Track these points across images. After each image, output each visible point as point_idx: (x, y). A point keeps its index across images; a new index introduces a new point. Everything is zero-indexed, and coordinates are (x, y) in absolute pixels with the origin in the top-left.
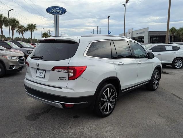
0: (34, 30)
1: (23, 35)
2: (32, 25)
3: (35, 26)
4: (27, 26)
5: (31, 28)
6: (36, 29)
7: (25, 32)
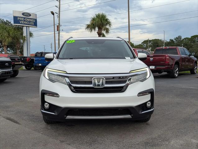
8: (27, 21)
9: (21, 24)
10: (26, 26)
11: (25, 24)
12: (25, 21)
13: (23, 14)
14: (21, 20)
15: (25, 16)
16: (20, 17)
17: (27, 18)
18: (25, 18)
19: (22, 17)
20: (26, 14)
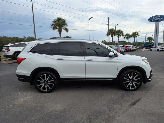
0: (137, 36)
1: (128, 40)
2: (136, 32)
3: (138, 33)
4: (132, 34)
5: (135, 35)
6: (139, 35)
7: (130, 38)
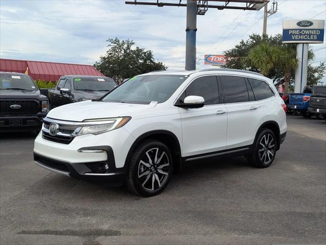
8: (305, 34)
9: (295, 40)
10: (303, 43)
11: (300, 40)
12: (301, 35)
13: (299, 24)
14: (294, 34)
15: (303, 26)
16: (292, 30)
17: (305, 29)
18: (301, 30)
19: (296, 30)
20: (303, 24)
